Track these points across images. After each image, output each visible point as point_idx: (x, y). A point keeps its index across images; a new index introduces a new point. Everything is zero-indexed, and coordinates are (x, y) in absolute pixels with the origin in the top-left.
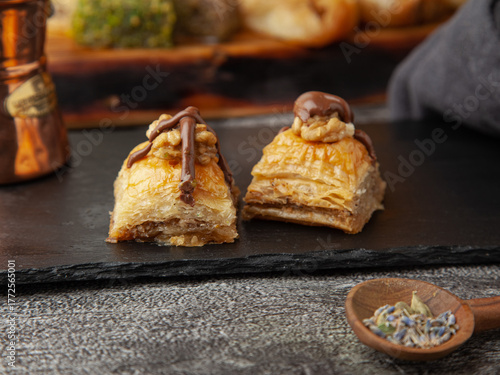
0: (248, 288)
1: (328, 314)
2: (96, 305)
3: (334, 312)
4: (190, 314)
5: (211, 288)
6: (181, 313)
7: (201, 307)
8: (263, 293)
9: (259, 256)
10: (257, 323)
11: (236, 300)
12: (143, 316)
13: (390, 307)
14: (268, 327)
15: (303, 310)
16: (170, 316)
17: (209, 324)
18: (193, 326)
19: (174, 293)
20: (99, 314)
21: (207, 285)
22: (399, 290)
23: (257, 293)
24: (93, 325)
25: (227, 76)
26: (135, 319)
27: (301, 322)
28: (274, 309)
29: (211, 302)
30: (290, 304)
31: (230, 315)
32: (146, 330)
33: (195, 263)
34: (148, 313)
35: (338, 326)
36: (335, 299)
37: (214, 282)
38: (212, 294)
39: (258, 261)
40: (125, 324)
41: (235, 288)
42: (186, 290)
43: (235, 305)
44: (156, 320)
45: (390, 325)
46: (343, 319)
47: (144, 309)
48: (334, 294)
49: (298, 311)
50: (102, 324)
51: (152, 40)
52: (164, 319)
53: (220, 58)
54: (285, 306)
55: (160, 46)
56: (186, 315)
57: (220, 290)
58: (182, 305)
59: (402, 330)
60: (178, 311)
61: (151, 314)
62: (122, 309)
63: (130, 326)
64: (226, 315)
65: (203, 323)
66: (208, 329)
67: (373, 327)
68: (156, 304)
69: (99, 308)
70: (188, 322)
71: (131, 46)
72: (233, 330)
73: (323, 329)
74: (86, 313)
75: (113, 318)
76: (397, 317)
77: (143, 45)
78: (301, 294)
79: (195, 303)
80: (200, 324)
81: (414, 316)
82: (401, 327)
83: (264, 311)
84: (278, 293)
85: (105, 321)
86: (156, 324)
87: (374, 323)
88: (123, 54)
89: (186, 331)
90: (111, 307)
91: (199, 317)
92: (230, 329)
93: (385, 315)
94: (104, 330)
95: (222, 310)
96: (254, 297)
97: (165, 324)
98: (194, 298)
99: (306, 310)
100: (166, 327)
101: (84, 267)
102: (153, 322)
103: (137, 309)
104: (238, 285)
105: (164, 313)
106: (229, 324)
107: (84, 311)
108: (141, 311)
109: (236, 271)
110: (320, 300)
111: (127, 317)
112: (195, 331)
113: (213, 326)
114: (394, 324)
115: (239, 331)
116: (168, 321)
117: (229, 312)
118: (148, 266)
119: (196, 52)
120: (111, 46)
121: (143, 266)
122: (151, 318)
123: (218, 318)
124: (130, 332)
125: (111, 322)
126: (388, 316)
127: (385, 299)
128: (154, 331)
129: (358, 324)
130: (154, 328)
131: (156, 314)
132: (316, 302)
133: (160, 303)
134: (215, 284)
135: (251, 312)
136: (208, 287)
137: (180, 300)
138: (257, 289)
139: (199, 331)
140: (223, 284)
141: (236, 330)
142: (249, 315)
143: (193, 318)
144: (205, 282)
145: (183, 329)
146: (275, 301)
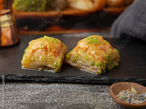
0: (65, 86)
1: (92, 95)
2: (14, 91)
3: (93, 94)
4: (45, 94)
5: (53, 86)
6: (42, 94)
7: (49, 92)
8: (70, 88)
9: (69, 77)
10: (67, 97)
11: (61, 90)
12: (29, 95)
13: (125, 92)
14: (71, 99)
15: (83, 93)
16: (38, 95)
17: (51, 98)
18: (45, 98)
19: (40, 87)
20: (14, 94)
21: (51, 85)
22: (127, 86)
23: (68, 88)
24: (12, 97)
25: (63, 21)
26: (26, 96)
27: (82, 97)
28: (73, 93)
29: (52, 90)
30: (79, 91)
31: (58, 95)
32: (30, 99)
33: (48, 77)
34: (31, 93)
35: (95, 99)
36: (94, 90)
37: (54, 84)
38: (53, 88)
39: (69, 78)
40: (23, 97)
41: (61, 86)
42: (44, 86)
43: (60, 91)
44: (33, 96)
45: (125, 97)
46: (96, 97)
47: (30, 92)
48: (94, 88)
49: (81, 94)
50: (15, 97)
51: (39, 9)
52: (36, 96)
53: (61, 15)
54: (77, 92)
55: (41, 11)
56: (44, 94)
57: (56, 87)
58: (43, 91)
59: (130, 99)
60: (41, 93)
61: (32, 94)
62: (22, 92)
63: (24, 98)
64: (57, 94)
65: (49, 97)
66: (51, 99)
67: (119, 98)
68: (34, 91)
69: (15, 92)
70: (44, 97)
71: (32, 11)
72: (59, 100)
73: (90, 100)
74: (10, 93)
75: (19, 95)
76: (127, 94)
77: (36, 11)
78: (83, 88)
79: (47, 90)
80: (48, 97)
81: (133, 94)
82: (129, 97)
83: (70, 93)
84: (75, 88)
85: (16, 96)
86: (33, 97)
87: (120, 96)
88: (30, 13)
89: (43, 100)
90: (19, 91)
91: (48, 95)
92: (58, 99)
93: (123, 94)
94: (15, 99)
95: (56, 93)
96: (67, 89)
97: (36, 97)
98: (47, 89)
99: (84, 93)
100: (36, 98)
101: (11, 75)
102: (32, 97)
103: (27, 92)
104: (62, 85)
105: (36, 94)
106: (58, 98)
107: (9, 93)
108: (29, 93)
109: (61, 81)
110: (89, 90)
111: (24, 95)
112: (46, 100)
113: (52, 98)
114: (127, 97)
115: (61, 100)
116: (37, 96)
117: (58, 93)
118: (32, 77)
119: (53, 13)
120: (26, 11)
121: (30, 76)
122: (32, 95)
123: (54, 96)
124: (24, 100)
125: (18, 96)
126: (124, 94)
127: (122, 89)
128: (32, 99)
129: (114, 97)
130: (33, 98)
131: (33, 94)
132: (88, 91)
133: (35, 90)
134: (54, 85)
135: (66, 94)
136: (52, 86)
137: (42, 90)
138: (68, 86)
139: (48, 100)
140: (57, 85)
141: (60, 100)
142: (65, 95)
143: (46, 95)
144: (51, 84)
145: (42, 99)
146: (74, 90)
